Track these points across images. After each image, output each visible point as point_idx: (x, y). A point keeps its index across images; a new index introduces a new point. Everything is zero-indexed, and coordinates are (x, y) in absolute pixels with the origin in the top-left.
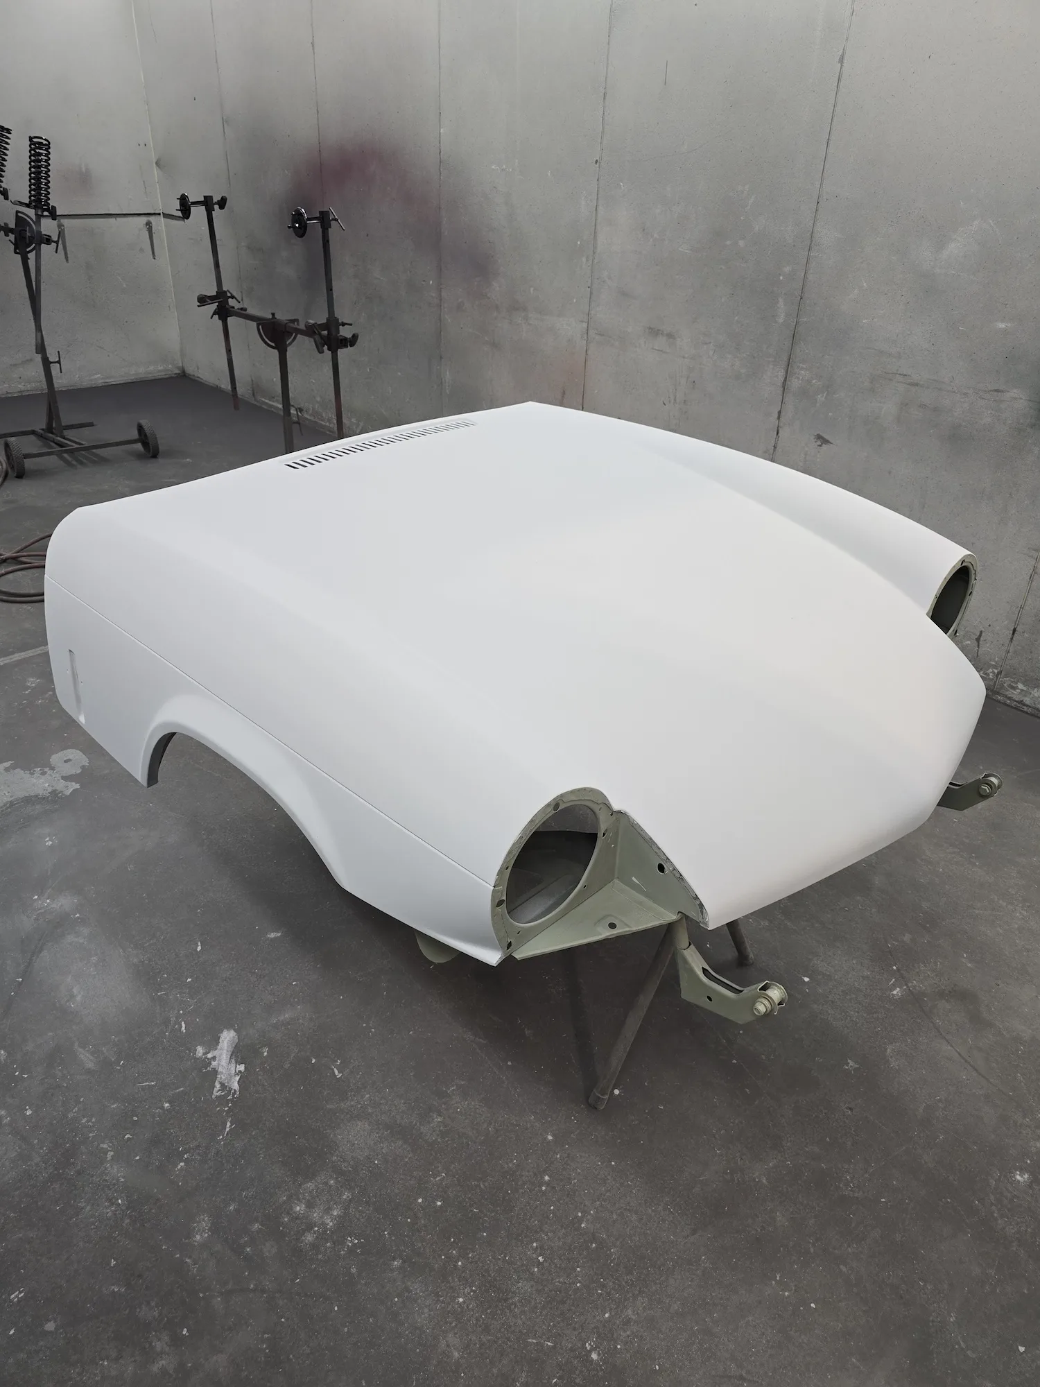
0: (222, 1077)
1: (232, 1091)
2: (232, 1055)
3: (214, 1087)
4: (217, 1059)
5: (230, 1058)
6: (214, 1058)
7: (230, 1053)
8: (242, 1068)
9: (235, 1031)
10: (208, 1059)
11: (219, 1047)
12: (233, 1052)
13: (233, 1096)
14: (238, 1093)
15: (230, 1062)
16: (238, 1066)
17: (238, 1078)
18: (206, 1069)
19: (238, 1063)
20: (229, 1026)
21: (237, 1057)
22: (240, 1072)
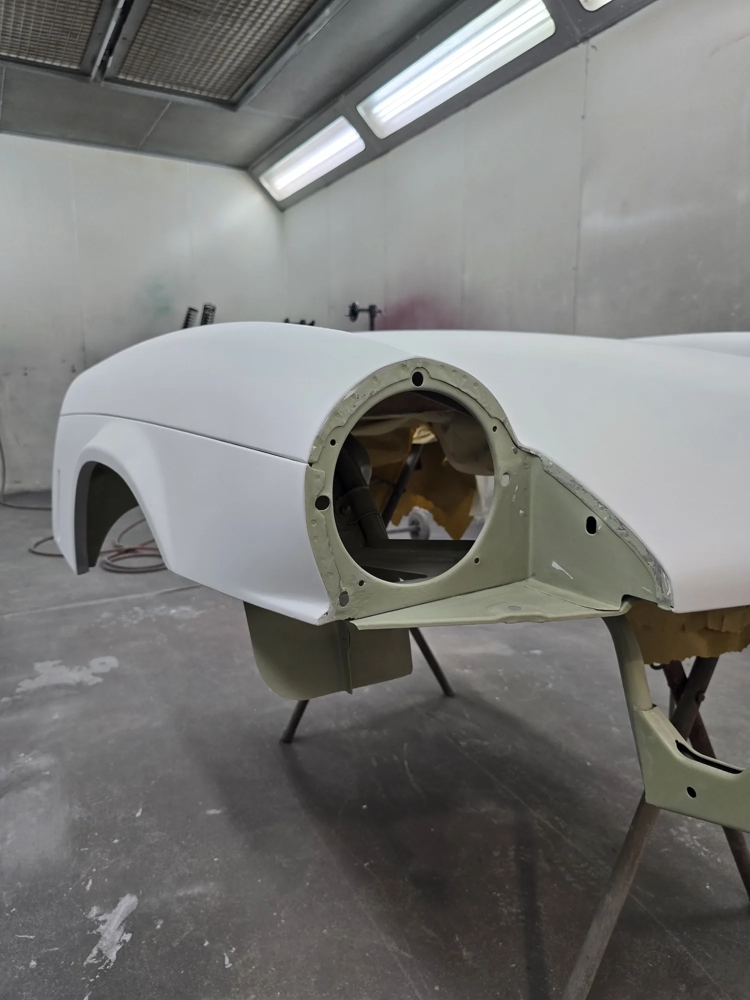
0: (103, 944)
1: (107, 961)
2: (123, 922)
3: (90, 952)
4: (107, 923)
5: (121, 925)
6: (104, 922)
7: (122, 920)
8: (128, 937)
9: (139, 897)
10: (98, 921)
11: (114, 911)
12: (126, 919)
13: (106, 967)
14: (112, 964)
15: (119, 928)
16: (125, 934)
17: (119, 947)
18: (91, 931)
19: (126, 931)
20: (134, 892)
21: (128, 924)
22: (124, 941)
